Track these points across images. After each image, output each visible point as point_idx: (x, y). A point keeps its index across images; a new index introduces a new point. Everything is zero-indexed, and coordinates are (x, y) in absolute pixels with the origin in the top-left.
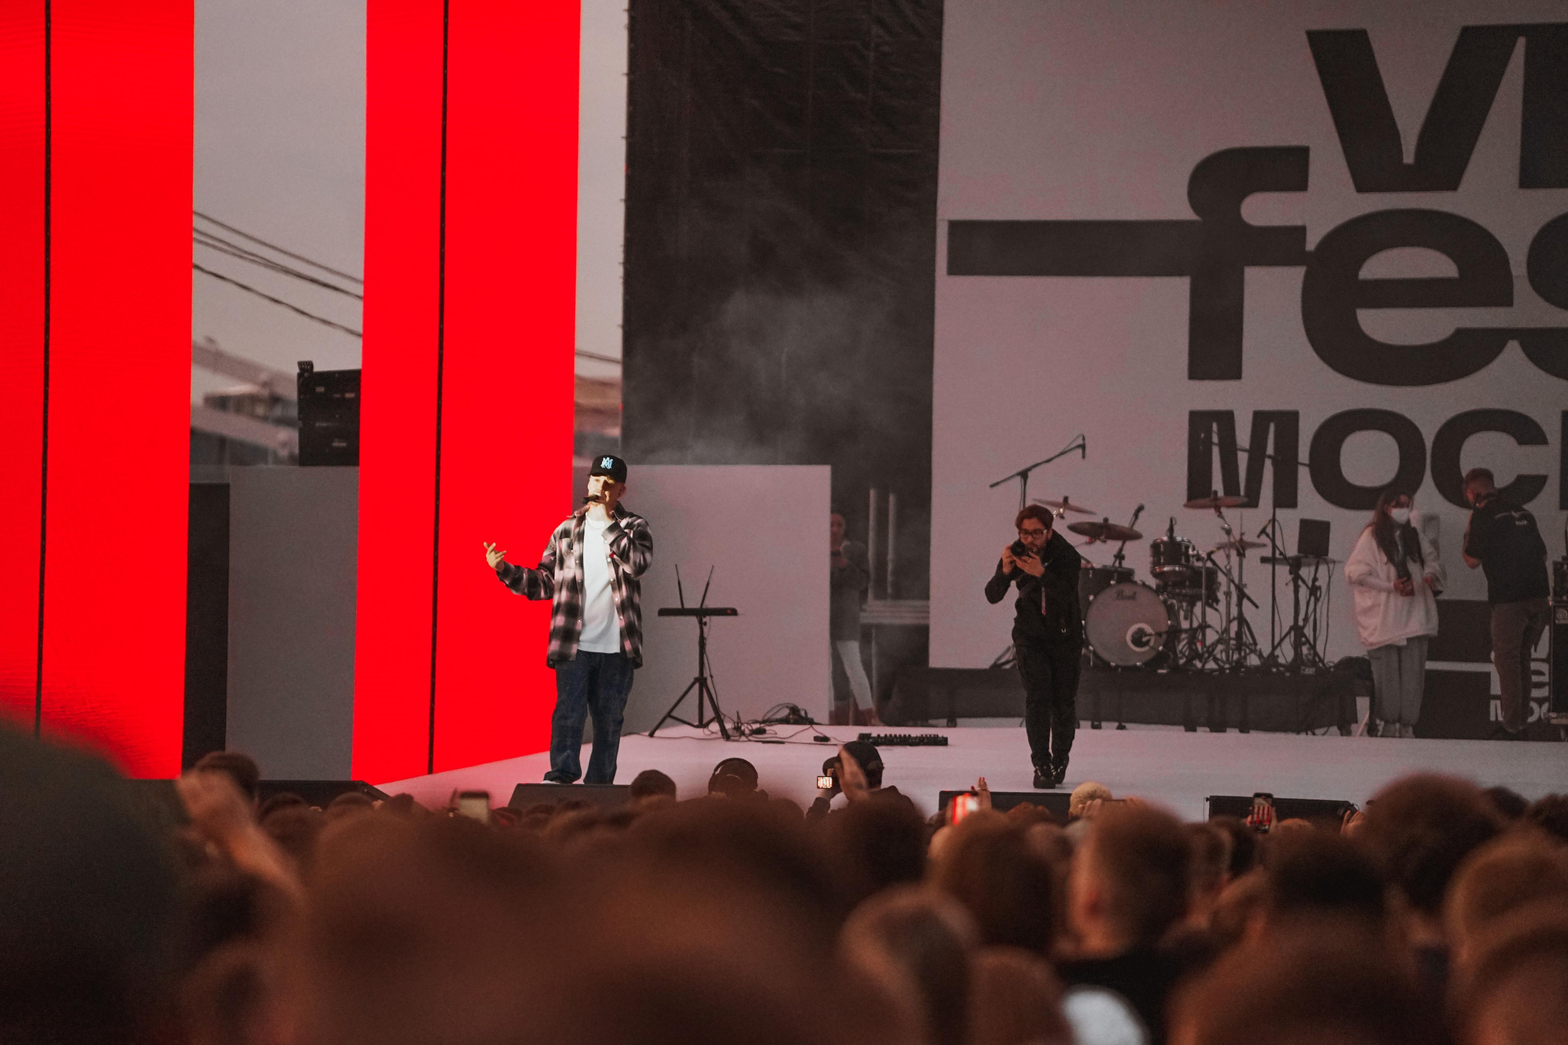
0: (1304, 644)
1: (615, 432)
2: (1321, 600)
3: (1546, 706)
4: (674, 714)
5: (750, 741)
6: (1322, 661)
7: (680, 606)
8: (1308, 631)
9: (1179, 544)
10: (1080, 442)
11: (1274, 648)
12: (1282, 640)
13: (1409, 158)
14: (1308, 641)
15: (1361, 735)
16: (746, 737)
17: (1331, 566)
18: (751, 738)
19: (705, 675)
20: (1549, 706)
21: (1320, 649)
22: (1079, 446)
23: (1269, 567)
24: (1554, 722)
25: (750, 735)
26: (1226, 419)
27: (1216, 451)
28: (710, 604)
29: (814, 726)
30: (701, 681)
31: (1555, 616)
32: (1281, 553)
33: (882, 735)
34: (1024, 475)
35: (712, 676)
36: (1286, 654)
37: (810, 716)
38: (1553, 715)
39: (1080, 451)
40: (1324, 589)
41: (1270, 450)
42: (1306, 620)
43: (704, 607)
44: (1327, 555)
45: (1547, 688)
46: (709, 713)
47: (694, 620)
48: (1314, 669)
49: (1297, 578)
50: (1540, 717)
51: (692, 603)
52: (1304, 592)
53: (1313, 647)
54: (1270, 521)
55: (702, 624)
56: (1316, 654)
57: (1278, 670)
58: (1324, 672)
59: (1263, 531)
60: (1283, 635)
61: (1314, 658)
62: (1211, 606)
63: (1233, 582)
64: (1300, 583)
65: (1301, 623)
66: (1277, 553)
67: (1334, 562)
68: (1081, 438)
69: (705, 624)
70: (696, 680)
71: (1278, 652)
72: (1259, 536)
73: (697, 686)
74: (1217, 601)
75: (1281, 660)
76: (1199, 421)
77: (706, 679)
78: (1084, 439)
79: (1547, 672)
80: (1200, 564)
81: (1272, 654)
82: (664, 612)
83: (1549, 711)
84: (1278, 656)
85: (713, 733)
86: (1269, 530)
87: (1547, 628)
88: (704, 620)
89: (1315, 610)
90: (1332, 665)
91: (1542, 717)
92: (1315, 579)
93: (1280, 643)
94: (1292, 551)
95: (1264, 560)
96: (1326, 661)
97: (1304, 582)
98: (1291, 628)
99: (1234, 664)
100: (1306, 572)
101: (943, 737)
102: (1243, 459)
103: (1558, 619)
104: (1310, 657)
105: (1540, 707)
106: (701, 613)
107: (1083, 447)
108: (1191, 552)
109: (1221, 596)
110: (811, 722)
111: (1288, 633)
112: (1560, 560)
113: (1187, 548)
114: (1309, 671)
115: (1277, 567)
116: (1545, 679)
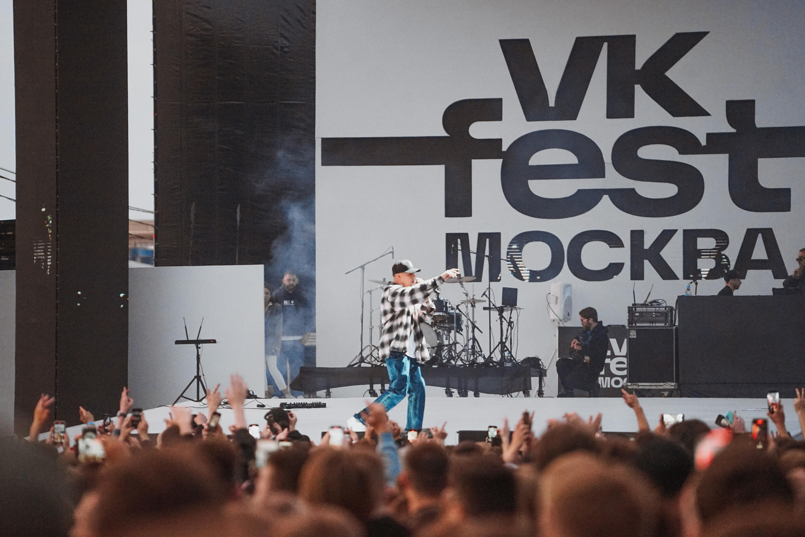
0: (506, 351)
1: (152, 247)
2: (514, 328)
3: (626, 379)
4: (184, 395)
5: (224, 408)
6: (515, 359)
7: (186, 339)
8: (508, 344)
9: (442, 301)
10: (391, 250)
11: (491, 353)
12: (495, 349)
13: (552, 103)
14: (508, 349)
15: (535, 397)
16: (222, 406)
17: (518, 311)
18: (224, 406)
19: (200, 375)
20: (627, 379)
21: (513, 354)
22: (390, 252)
23: (487, 311)
24: (629, 387)
25: (224, 405)
26: (464, 237)
27: (460, 254)
28: (201, 338)
29: (257, 399)
30: (198, 377)
31: (629, 334)
32: (493, 305)
33: (292, 403)
34: (363, 267)
35: (203, 375)
36: (497, 357)
37: (255, 394)
38: (629, 384)
39: (391, 254)
40: (515, 323)
41: (487, 252)
42: (506, 338)
43: (199, 339)
44: (516, 305)
45: (626, 370)
46: (202, 394)
47: (194, 346)
48: (511, 364)
49: (501, 317)
50: (623, 385)
51: (193, 337)
52: (505, 324)
53: (510, 352)
54: (487, 289)
55: (198, 348)
56: (512, 356)
57: (493, 364)
58: (516, 365)
59: (484, 294)
60: (495, 347)
61: (511, 358)
62: (459, 332)
63: (470, 320)
64: (503, 320)
65: (504, 340)
66: (492, 305)
67: (520, 309)
68: (392, 248)
69: (200, 348)
70: (195, 377)
71: (492, 355)
72: (482, 296)
73: (196, 379)
74: (462, 330)
75: (494, 359)
76: (451, 238)
77: (200, 377)
78: (393, 249)
79: (626, 363)
80: (453, 311)
81: (490, 356)
82: (178, 342)
83: (627, 382)
84: (493, 358)
85: (205, 404)
86: (487, 293)
87: (626, 340)
88: (199, 346)
89: (511, 333)
90: (520, 361)
91: (624, 385)
92: (510, 318)
93: (493, 351)
94: (499, 304)
95: (485, 309)
96: (516, 360)
97: (505, 319)
98: (499, 343)
99: (471, 362)
100: (506, 314)
101: (323, 403)
102: (473, 257)
103: (631, 335)
104: (509, 357)
105: (623, 380)
106: (197, 342)
107: (393, 253)
108: (448, 305)
109: (463, 327)
110: (256, 397)
111: (498, 345)
112: (631, 306)
113: (446, 303)
114: (509, 365)
115: (491, 312)
116: (625, 366)
